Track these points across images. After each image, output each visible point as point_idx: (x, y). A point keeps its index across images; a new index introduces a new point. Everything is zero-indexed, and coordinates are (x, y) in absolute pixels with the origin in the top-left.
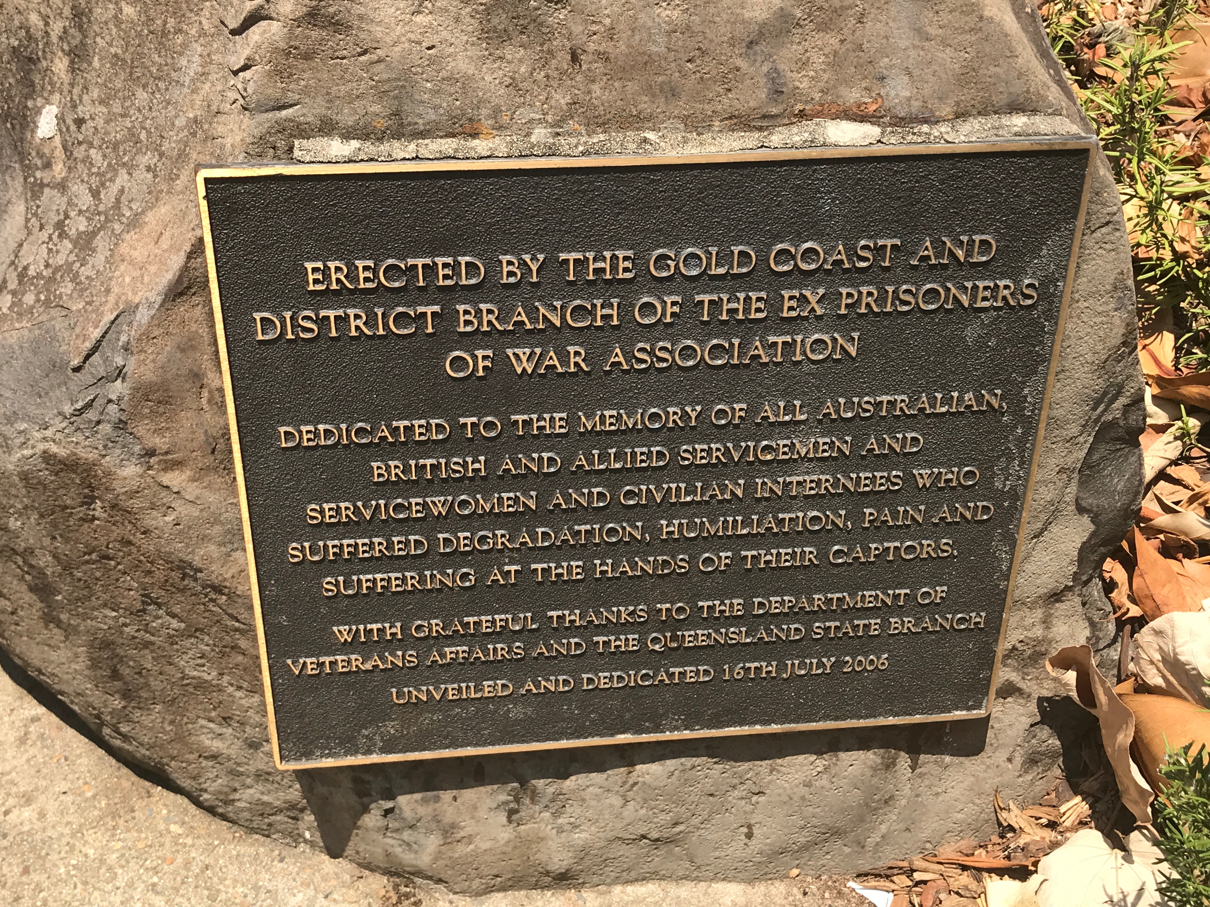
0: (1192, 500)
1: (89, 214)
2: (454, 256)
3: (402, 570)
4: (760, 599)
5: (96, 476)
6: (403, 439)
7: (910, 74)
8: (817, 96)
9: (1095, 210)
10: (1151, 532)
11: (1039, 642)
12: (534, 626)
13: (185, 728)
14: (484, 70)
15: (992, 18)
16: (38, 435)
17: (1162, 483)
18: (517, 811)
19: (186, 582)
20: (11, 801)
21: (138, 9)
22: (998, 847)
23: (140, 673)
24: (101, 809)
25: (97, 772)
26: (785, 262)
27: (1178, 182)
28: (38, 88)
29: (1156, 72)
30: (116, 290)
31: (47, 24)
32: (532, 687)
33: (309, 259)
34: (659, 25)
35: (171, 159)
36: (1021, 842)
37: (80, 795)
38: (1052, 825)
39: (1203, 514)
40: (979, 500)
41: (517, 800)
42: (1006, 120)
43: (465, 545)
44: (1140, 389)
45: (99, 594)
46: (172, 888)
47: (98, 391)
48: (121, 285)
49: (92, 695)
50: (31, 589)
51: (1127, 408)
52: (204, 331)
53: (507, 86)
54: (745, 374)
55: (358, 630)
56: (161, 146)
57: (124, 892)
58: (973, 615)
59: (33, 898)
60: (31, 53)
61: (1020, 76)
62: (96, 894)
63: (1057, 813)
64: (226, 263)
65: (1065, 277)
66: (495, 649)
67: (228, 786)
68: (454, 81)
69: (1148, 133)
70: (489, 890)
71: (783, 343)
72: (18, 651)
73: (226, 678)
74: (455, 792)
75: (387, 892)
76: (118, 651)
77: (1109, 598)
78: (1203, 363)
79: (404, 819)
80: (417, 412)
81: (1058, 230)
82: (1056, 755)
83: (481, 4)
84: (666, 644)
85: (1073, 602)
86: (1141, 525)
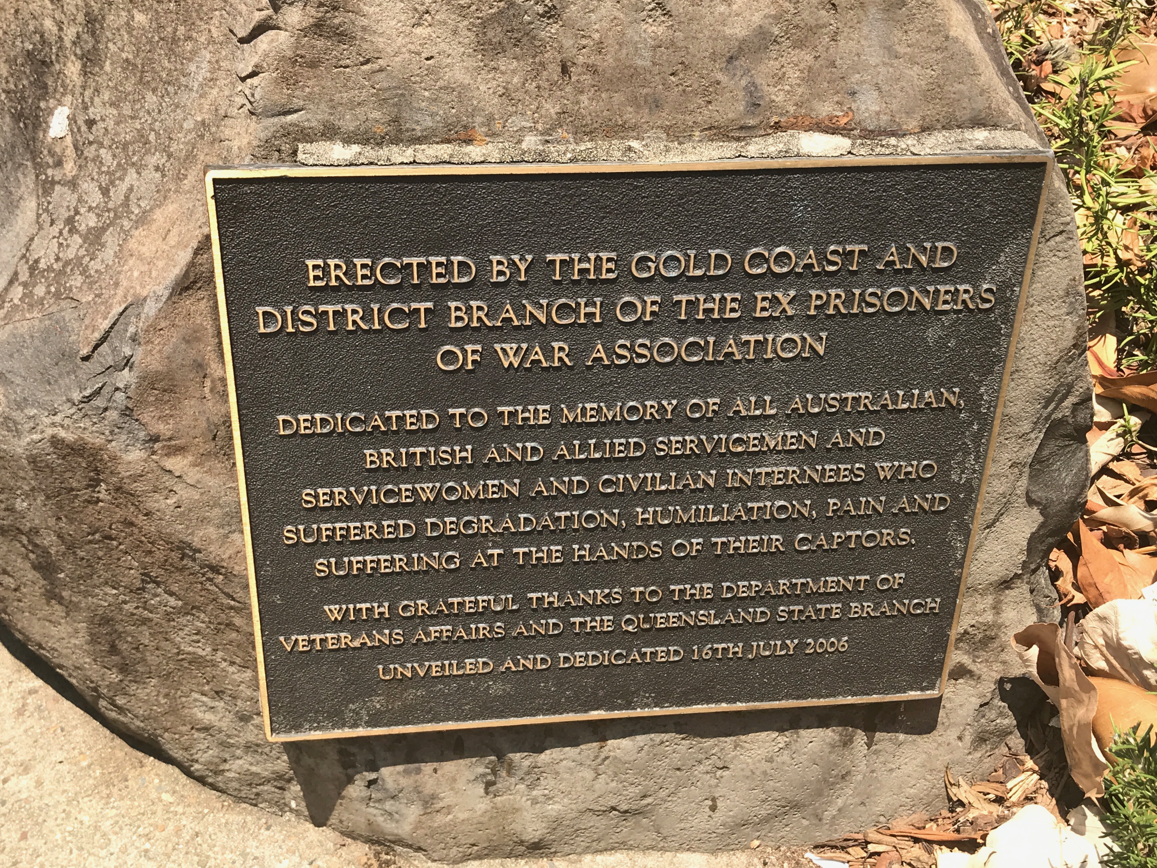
0: (1132, 494)
1: (99, 211)
2: (447, 255)
3: (391, 552)
4: (728, 584)
5: (101, 460)
6: (395, 428)
7: (879, 89)
8: (792, 109)
9: (1050, 219)
10: (1095, 523)
11: (990, 627)
12: (514, 607)
13: (179, 701)
14: (479, 80)
15: (957, 38)
16: (47, 421)
17: (1104, 477)
18: (493, 783)
19: (185, 562)
20: (10, 770)
21: (149, 16)
22: (948, 821)
23: (137, 649)
24: (95, 778)
25: (91, 743)
26: (758, 266)
27: (1123, 194)
28: (51, 90)
29: (1102, 90)
30: (125, 284)
31: (61, 29)
32: (512, 665)
33: (310, 257)
34: (645, 40)
35: (179, 159)
36: (970, 816)
37: (75, 764)
38: (999, 800)
39: (1143, 507)
40: (936, 492)
41: (494, 772)
42: (968, 134)
43: (451, 530)
44: (1088, 389)
45: (101, 572)
46: (163, 854)
47: (106, 379)
48: (130, 279)
49: (91, 669)
50: (35, 567)
51: (1076, 405)
52: (208, 324)
53: (500, 96)
54: (719, 370)
55: (348, 609)
56: (169, 147)
57: (118, 858)
58: (929, 600)
59: (30, 863)
60: (45, 56)
61: (982, 93)
62: (91, 859)
63: (1004, 789)
64: (231, 259)
65: (1021, 283)
66: (477, 629)
67: (218, 757)
68: (450, 90)
69: (1095, 147)
70: (467, 858)
71: (756, 341)
72: (19, 626)
73: (220, 654)
74: (435, 765)
75: (368, 859)
76: (117, 627)
77: (1055, 586)
78: (1143, 364)
79: (386, 790)
80: (408, 403)
81: (1015, 238)
82: (1003, 734)
83: (478, 18)
84: (638, 626)
85: (1022, 589)
86: (1086, 517)
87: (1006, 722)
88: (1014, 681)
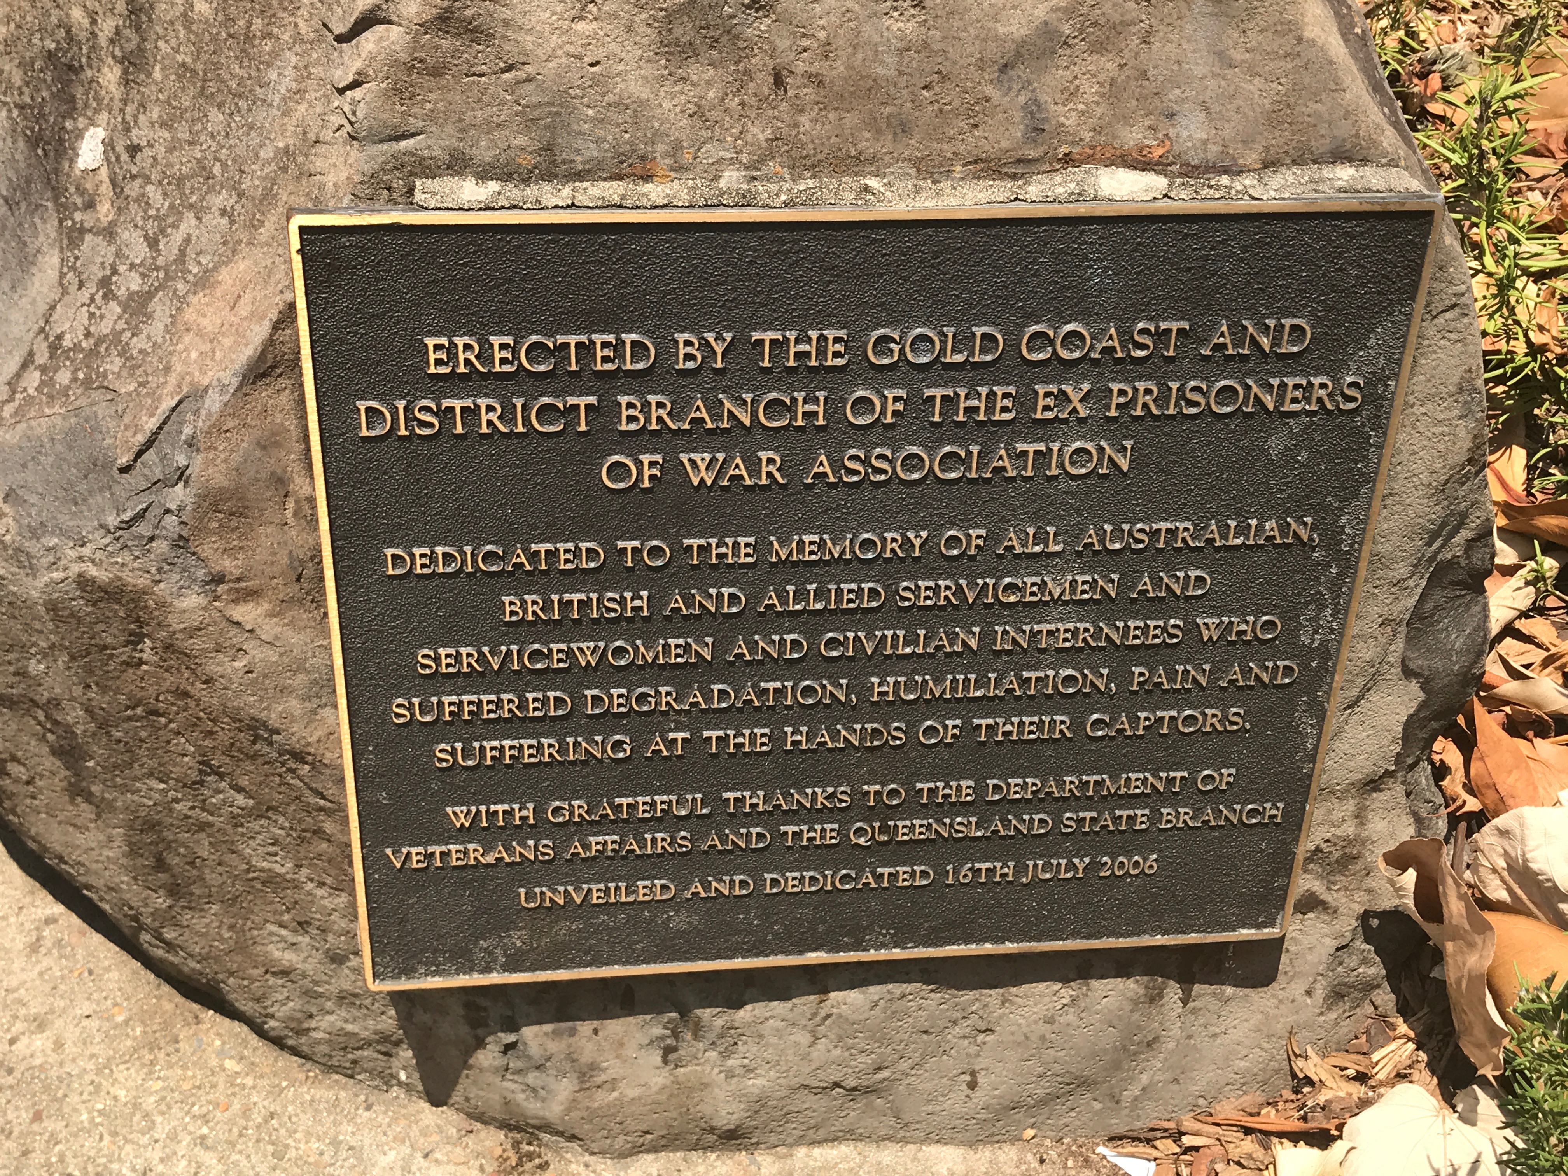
0: (1546, 663)
1: (144, 270)
2: (617, 333)
3: (537, 735)
4: (995, 781)
5: (145, 607)
6: (544, 567)
7: (1207, 110)
8: (1087, 136)
9: (1439, 289)
10: (1495, 703)
11: (1350, 842)
12: (704, 811)
13: (248, 935)
14: (662, 94)
15: (1313, 40)
16: (72, 554)
17: (1508, 640)
18: (674, 1049)
19: (258, 747)
20: (19, 1026)
22: (1292, 1105)
23: (192, 863)
24: (135, 1038)
25: (130, 990)
26: (1041, 349)
27: (1537, 255)
28: (80, 104)
29: (1509, 113)
30: (179, 369)
31: (94, 22)
32: (700, 889)
33: (431, 334)
34: (889, 40)
35: (253, 199)
36: (1322, 1099)
37: (108, 1020)
38: (1361, 1078)
39: (1560, 681)
40: (1280, 659)
41: (675, 1035)
42: (1327, 172)
43: (620, 705)
44: (1488, 519)
45: (144, 760)
46: (227, 1142)
47: (153, 498)
48: (186, 362)
49: (129, 891)
50: (55, 752)
51: (1470, 544)
52: (291, 424)
53: (691, 116)
54: (984, 491)
55: (478, 812)
56: (240, 183)
57: (165, 1147)
58: (1268, 805)
59: (46, 1152)
60: (72, 59)
61: (1347, 115)
62: (129, 1148)
63: (1367, 1062)
64: (323, 336)
65: (1397, 375)
66: (654, 840)
67: (301, 1011)
68: (622, 107)
69: (1499, 190)
70: (637, 1150)
71: (1036, 452)
72: (33, 832)
73: (305, 872)
74: (596, 1024)
75: (504, 1151)
76: (165, 834)
77: (1440, 788)
79: (529, 1058)
80: (563, 532)
81: (1390, 314)
82: (1368, 987)
83: (661, 10)
84: (873, 838)
85: (1395, 791)
86: (1482, 694)
87: (1372, 971)
88: (1383, 915)
